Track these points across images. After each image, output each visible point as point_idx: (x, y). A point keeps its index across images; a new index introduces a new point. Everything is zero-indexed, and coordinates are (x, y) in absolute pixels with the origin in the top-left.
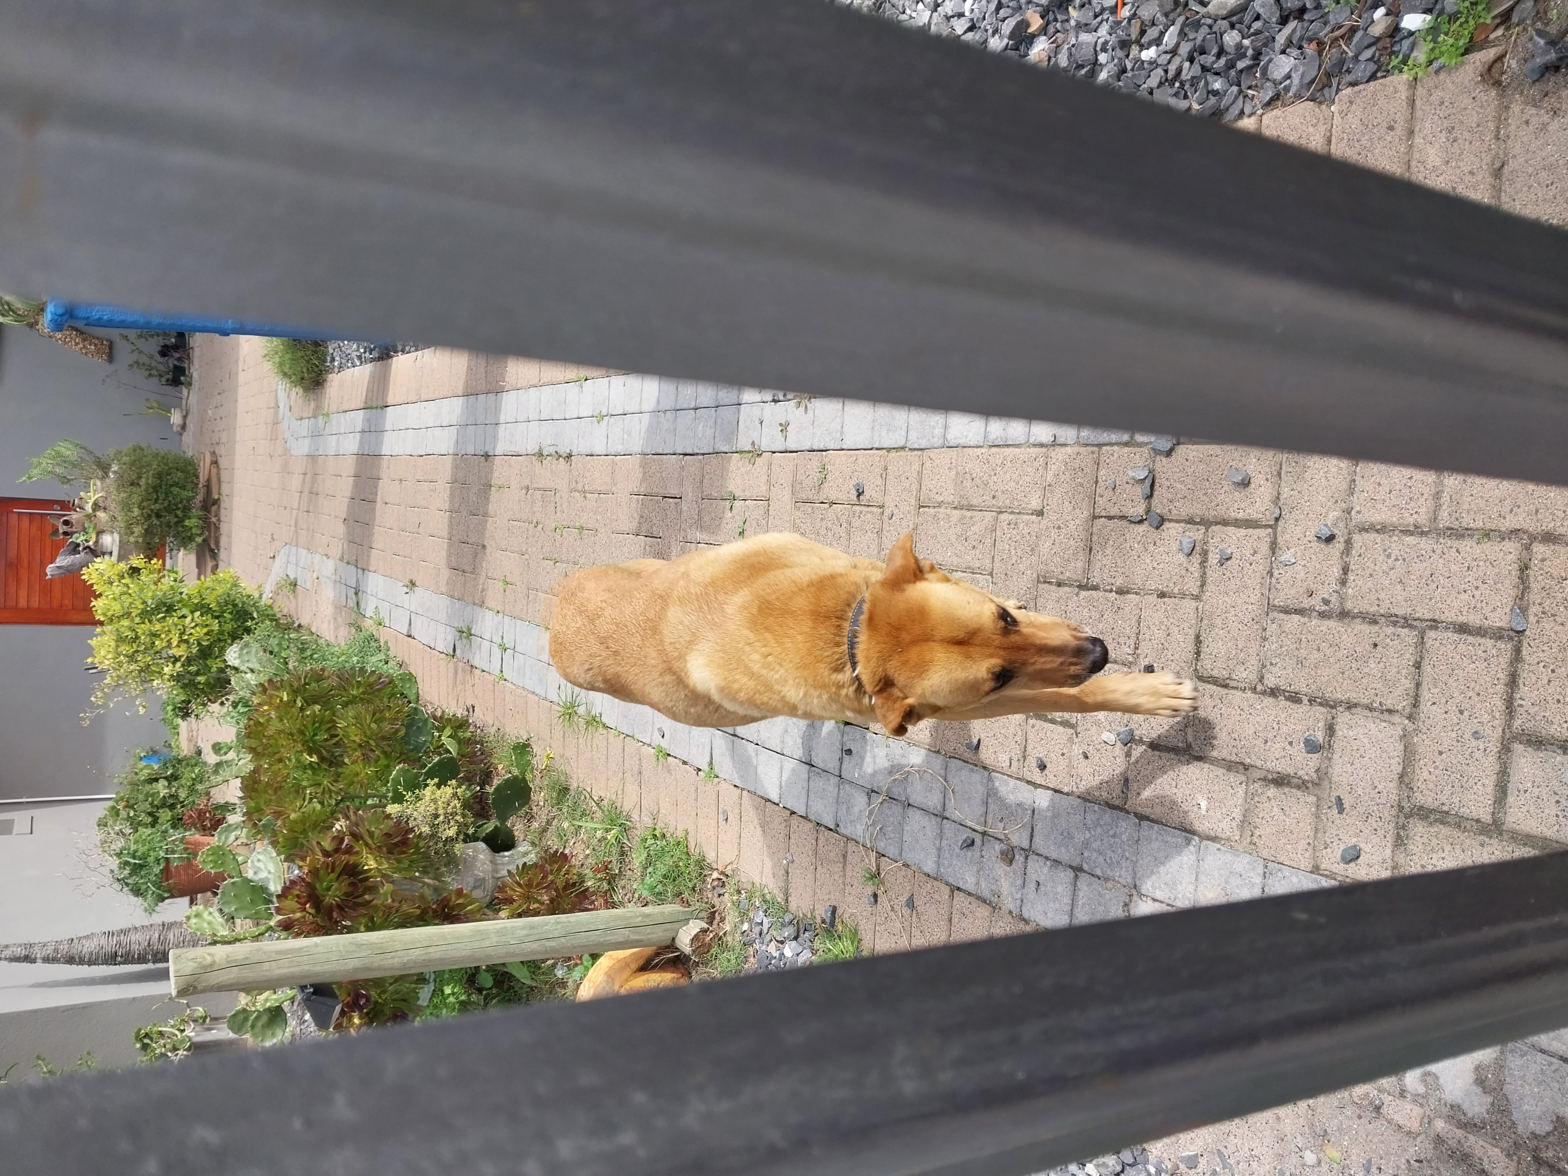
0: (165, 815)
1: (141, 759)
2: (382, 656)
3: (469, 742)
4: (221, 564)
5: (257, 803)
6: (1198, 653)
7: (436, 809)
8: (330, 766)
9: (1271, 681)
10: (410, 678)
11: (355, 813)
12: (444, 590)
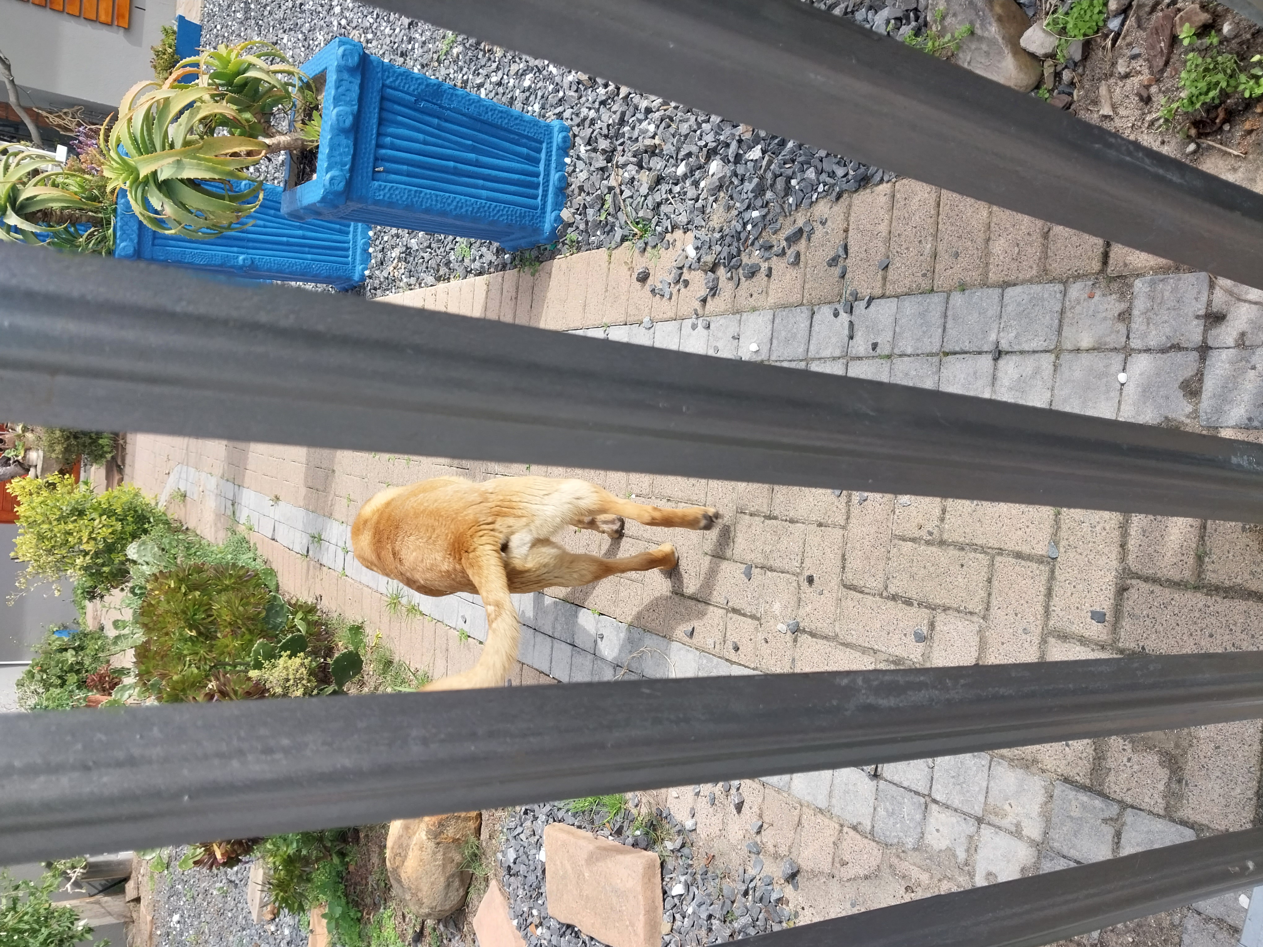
0: (72, 679)
1: (54, 633)
2: (251, 555)
3: (316, 623)
4: (126, 477)
5: (147, 667)
6: (844, 568)
7: (288, 675)
8: (206, 639)
9: (892, 590)
10: (271, 572)
11: (224, 676)
12: (302, 504)
